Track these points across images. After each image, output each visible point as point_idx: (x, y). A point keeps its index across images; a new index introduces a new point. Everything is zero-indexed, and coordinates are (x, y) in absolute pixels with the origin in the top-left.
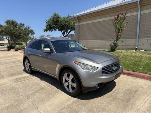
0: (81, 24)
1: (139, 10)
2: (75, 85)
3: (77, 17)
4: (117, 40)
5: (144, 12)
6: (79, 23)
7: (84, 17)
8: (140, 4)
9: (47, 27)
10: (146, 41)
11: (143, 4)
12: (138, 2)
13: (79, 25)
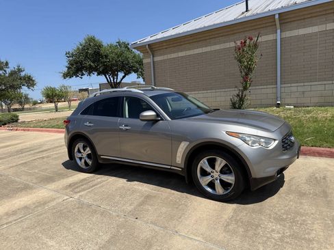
0: (157, 59)
1: (279, 31)
2: (230, 179)
3: (149, 45)
4: (245, 88)
5: (288, 34)
6: (153, 57)
7: (165, 44)
8: (280, 21)
9: (69, 68)
10: (294, 89)
11: (284, 19)
12: (277, 17)
13: (153, 62)
